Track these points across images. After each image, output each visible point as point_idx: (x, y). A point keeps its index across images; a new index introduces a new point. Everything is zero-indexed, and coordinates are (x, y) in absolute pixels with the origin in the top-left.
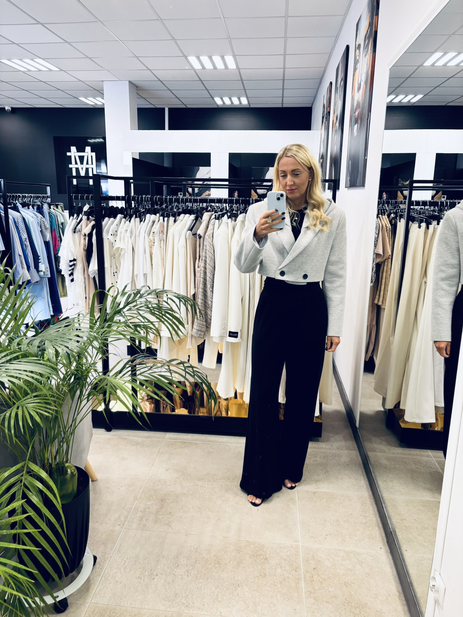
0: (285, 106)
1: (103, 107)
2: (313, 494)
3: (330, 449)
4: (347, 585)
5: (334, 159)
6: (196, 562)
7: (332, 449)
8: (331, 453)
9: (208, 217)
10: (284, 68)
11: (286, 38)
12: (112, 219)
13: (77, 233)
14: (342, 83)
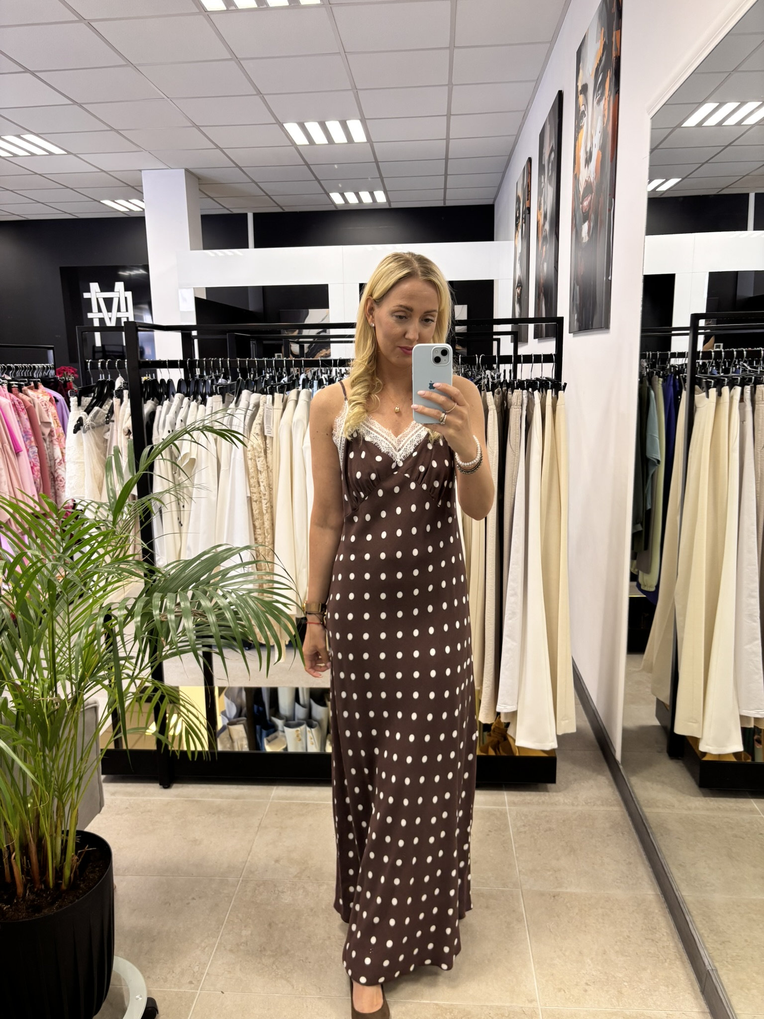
0: (449, 204)
1: (142, 216)
3: (573, 805)
5: (544, 286)
7: (576, 804)
8: (575, 813)
10: (448, 139)
11: (450, 85)
14: (553, 155)
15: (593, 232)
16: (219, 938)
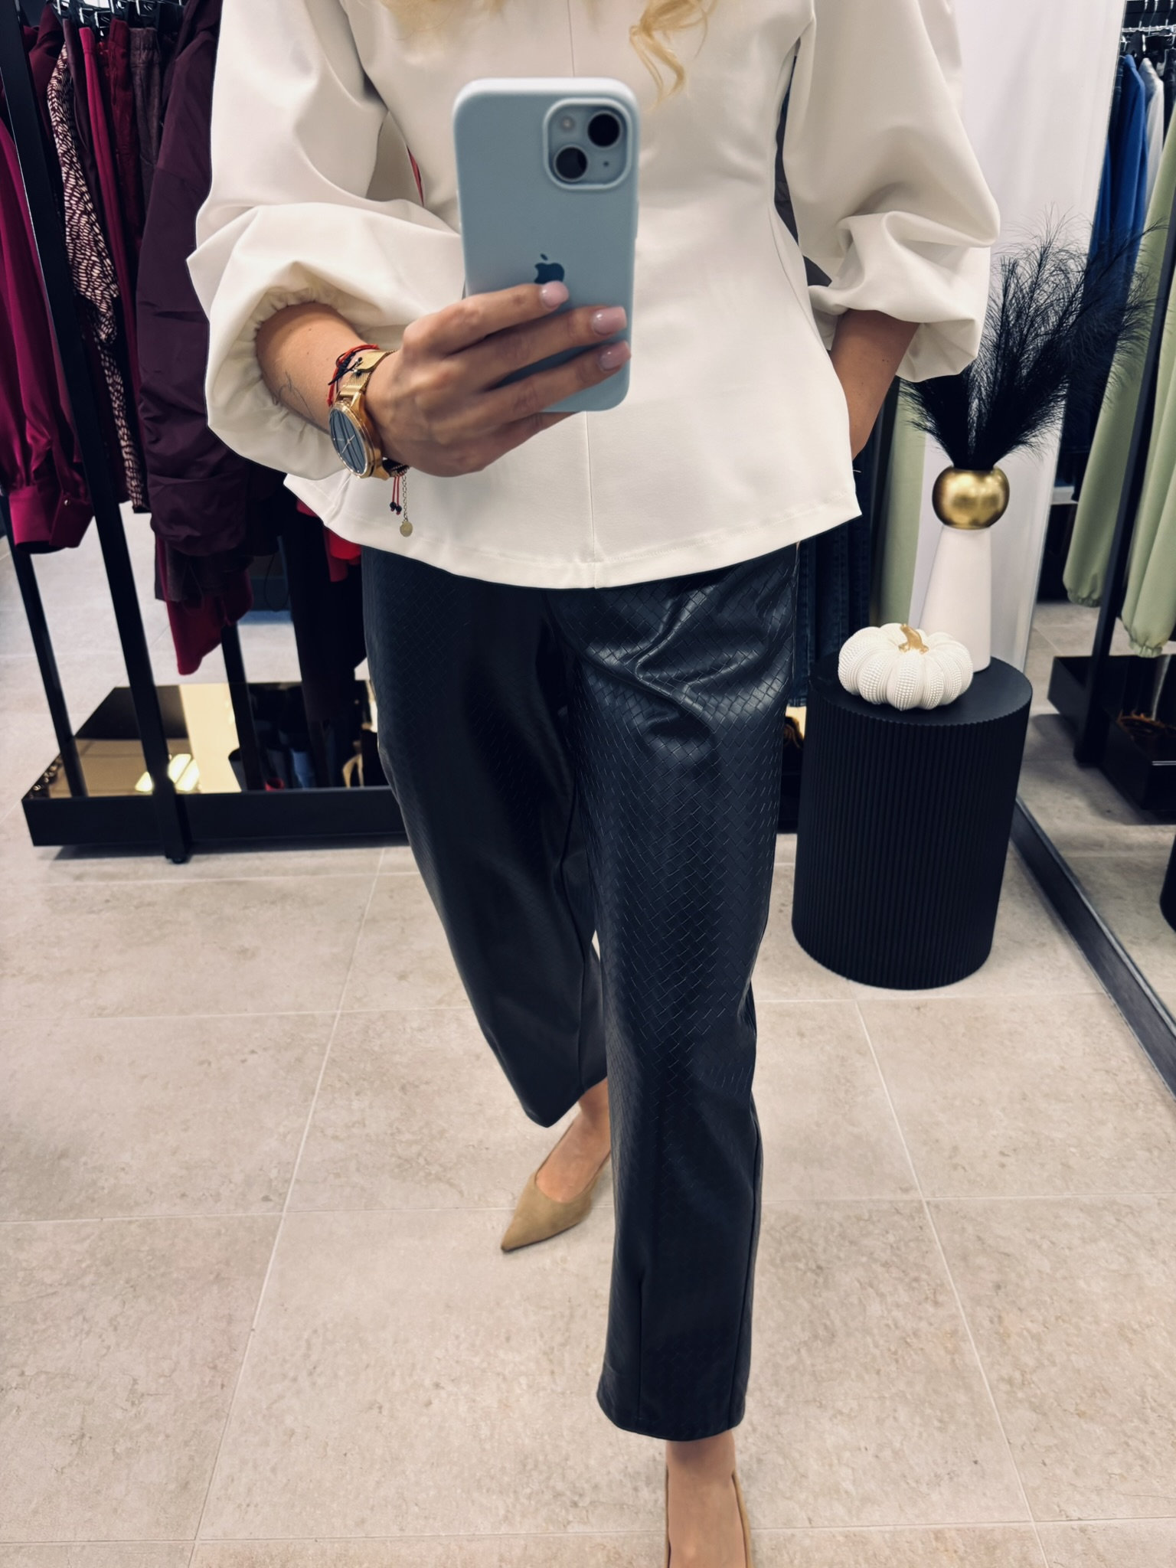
2: (916, 1011)
4: (1130, 1335)
6: (572, 1316)
16: (310, 1117)
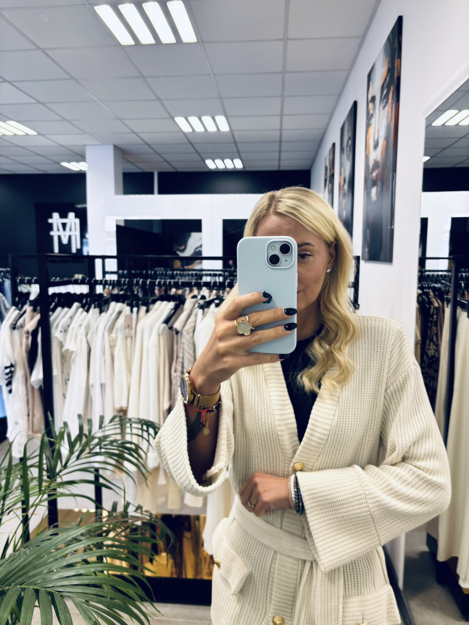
0: (282, 169)
1: (85, 173)
9: (192, 305)
10: (281, 130)
11: (283, 96)
12: (66, 309)
13: (18, 328)
14: (350, 142)
15: (380, 194)
